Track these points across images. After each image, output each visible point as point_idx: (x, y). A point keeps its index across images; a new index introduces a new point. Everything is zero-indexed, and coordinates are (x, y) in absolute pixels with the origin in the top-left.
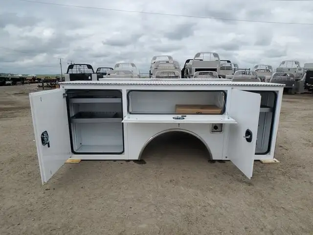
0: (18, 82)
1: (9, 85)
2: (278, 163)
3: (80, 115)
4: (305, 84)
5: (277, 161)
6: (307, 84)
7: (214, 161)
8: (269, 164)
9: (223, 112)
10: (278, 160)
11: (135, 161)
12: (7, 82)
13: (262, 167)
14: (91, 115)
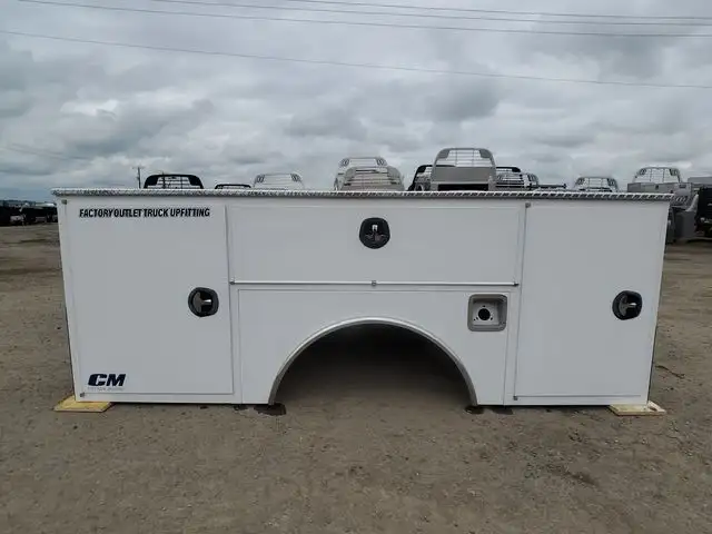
0: (38, 218)
1: (18, 223)
2: (661, 414)
4: (697, 219)
5: (659, 409)
6: (702, 219)
7: (480, 409)
8: (637, 416)
10: (662, 406)
11: (259, 407)
12: (14, 218)
13: (618, 428)
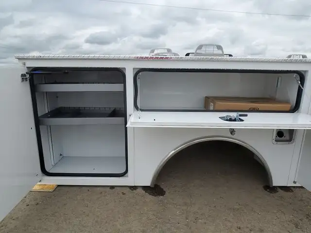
3: (58, 113)
9: (295, 109)
14: (77, 113)
